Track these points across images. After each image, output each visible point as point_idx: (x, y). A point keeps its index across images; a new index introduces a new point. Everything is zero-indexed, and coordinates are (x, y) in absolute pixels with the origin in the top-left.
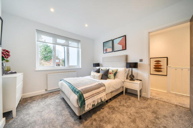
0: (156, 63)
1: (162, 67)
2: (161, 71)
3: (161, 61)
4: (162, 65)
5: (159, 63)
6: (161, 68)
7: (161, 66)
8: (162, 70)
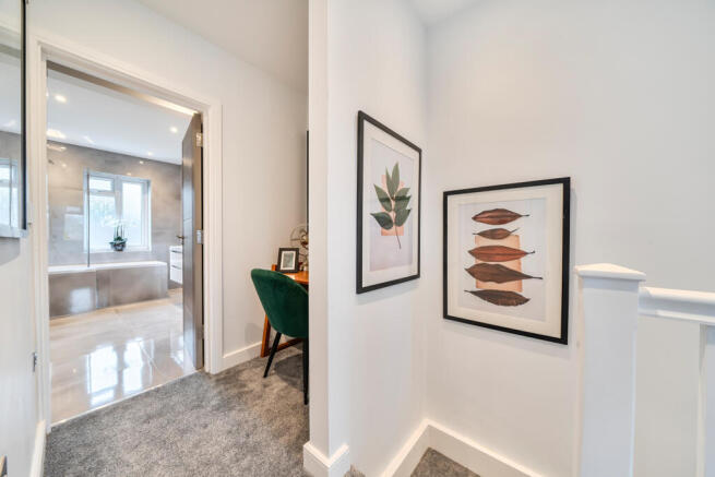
0: (483, 234)
1: (525, 266)
2: (520, 300)
3: (515, 216)
4: (522, 248)
5: (506, 234)
6: (518, 276)
7: (517, 254)
8: (525, 288)
